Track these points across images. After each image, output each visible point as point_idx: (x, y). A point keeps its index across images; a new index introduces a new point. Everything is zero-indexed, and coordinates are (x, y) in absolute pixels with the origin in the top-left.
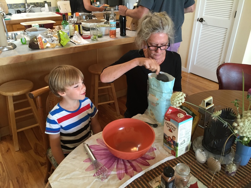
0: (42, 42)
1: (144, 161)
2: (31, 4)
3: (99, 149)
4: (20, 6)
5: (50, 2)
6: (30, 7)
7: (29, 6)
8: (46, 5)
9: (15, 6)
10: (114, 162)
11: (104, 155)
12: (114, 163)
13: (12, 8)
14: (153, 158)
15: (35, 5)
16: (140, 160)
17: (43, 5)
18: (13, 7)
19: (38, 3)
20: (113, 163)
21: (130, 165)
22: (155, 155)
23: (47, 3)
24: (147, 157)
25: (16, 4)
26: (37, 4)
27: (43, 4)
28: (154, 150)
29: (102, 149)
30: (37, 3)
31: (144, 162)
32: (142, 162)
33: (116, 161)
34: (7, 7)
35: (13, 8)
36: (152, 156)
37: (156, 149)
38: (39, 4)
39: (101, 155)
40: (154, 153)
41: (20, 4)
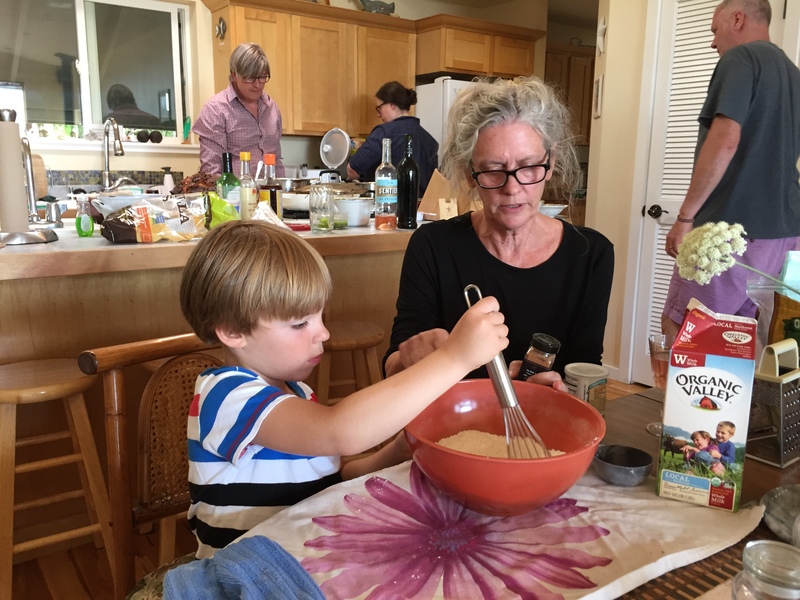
0: (147, 220)
1: (568, 573)
2: (122, 173)
3: (357, 528)
4: (87, 180)
5: (182, 173)
6: (118, 183)
7: (115, 180)
8: (168, 178)
9: (71, 176)
10: (429, 573)
11: (382, 549)
12: (432, 577)
13: (59, 184)
14: (606, 562)
15: (132, 178)
16: (547, 569)
17: (158, 180)
18: (64, 180)
19: (143, 172)
20: (427, 578)
21: (503, 585)
22: (610, 551)
23: (171, 173)
24: (576, 558)
25: (76, 174)
26: (140, 176)
27: (158, 176)
28: (601, 533)
29: (371, 528)
30: (139, 172)
31: (566, 577)
32: (559, 577)
33: (440, 570)
34: (42, 179)
35: (62, 184)
36: (597, 552)
37: (607, 532)
38: (147, 175)
39: (368, 549)
40: (603, 545)
41: (87, 172)
